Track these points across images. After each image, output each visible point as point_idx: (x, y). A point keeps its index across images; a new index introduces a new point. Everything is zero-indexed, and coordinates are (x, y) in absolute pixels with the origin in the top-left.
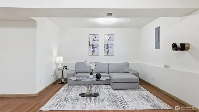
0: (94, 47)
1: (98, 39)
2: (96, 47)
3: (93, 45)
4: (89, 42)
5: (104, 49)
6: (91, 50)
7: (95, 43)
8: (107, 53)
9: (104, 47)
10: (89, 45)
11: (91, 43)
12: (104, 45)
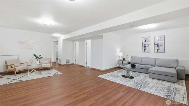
0: (146, 46)
1: (149, 40)
2: (147, 46)
3: (145, 45)
4: (142, 42)
5: (155, 48)
6: (144, 48)
7: (147, 43)
8: (158, 50)
9: (155, 46)
10: (142, 45)
11: (144, 44)
12: (155, 44)
